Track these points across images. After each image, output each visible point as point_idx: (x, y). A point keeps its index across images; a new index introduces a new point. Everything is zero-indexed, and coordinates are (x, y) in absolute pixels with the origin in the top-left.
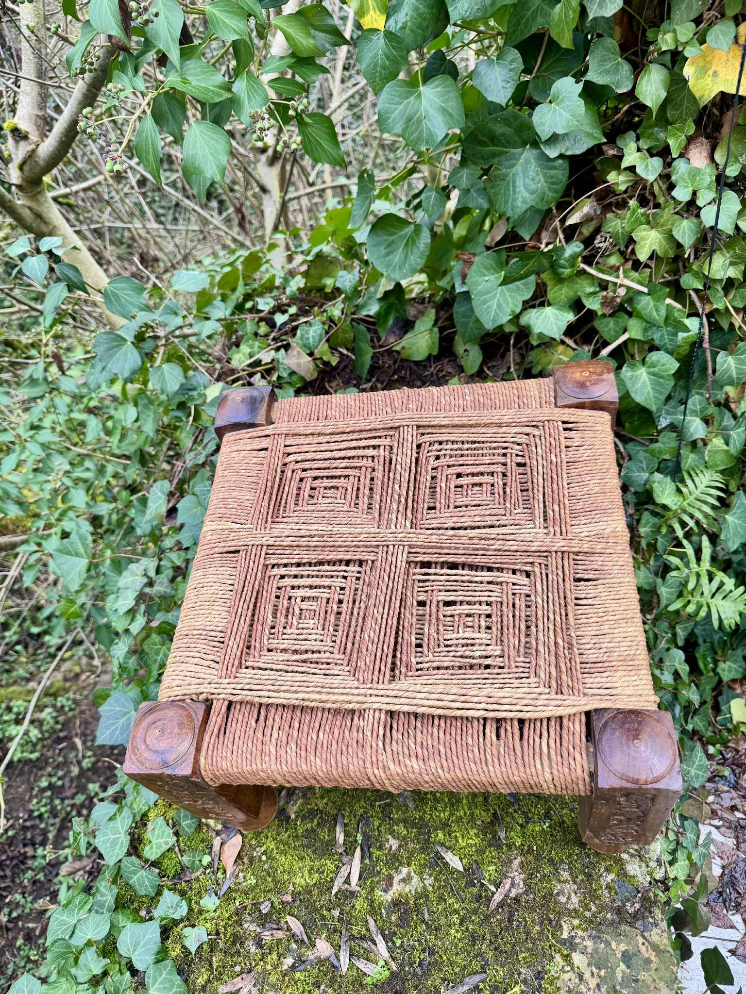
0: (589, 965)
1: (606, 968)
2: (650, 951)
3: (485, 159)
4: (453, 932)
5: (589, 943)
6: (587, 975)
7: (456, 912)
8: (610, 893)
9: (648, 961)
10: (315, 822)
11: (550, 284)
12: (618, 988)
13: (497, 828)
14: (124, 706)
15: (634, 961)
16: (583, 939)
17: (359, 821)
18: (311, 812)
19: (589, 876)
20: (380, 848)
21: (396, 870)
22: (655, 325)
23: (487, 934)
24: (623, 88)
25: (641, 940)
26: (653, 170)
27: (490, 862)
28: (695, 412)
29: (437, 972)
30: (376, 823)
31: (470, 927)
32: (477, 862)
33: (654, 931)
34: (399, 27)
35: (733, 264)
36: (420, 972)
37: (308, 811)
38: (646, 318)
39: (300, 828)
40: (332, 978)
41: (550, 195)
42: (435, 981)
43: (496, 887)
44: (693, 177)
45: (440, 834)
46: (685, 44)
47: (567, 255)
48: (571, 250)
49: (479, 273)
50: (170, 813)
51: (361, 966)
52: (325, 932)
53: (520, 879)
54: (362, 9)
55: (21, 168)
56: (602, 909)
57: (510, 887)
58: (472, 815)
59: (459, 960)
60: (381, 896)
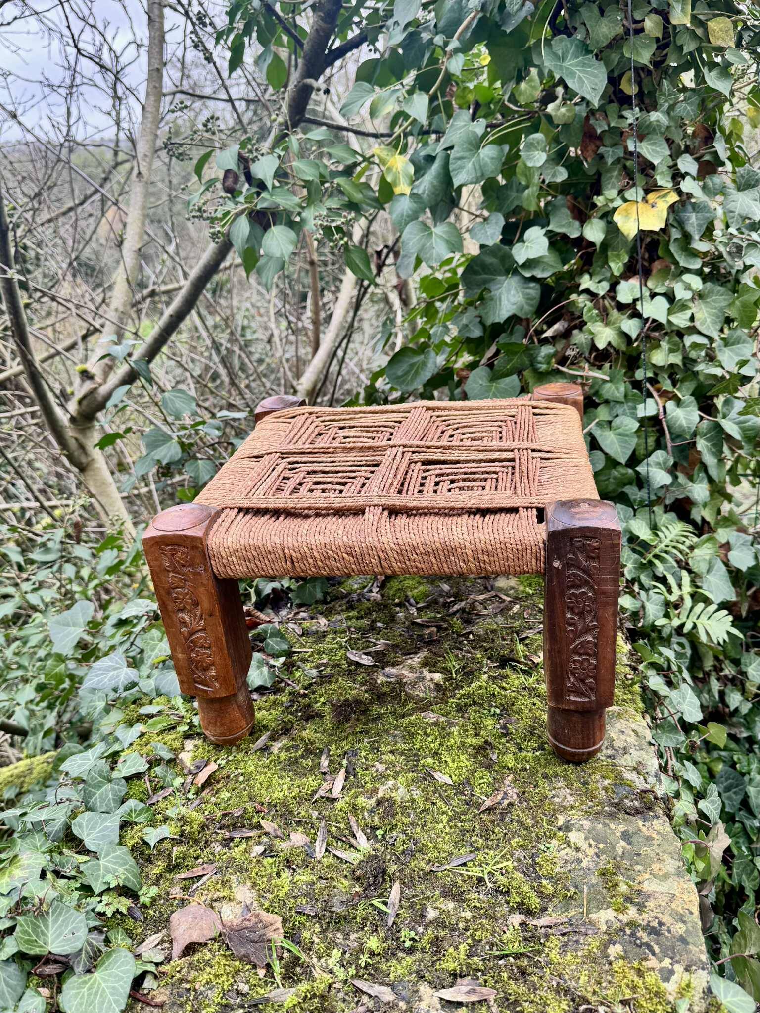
0: (586, 839)
1: (605, 842)
2: (651, 829)
3: (479, 285)
5: (586, 824)
6: (584, 847)
7: (444, 813)
8: (607, 792)
9: (649, 839)
10: (300, 753)
11: (531, 381)
12: (619, 859)
13: (489, 751)
14: (117, 662)
15: (634, 839)
16: (579, 820)
17: (345, 753)
18: (296, 747)
19: (585, 784)
20: (366, 769)
21: (383, 784)
22: (617, 402)
23: (478, 827)
24: (575, 235)
25: (640, 823)
26: (602, 289)
27: (481, 778)
28: (658, 464)
29: (421, 856)
30: (363, 754)
31: (459, 825)
32: (468, 780)
33: (655, 822)
34: (420, 192)
35: (671, 351)
36: (402, 858)
37: (293, 747)
38: (610, 398)
39: (283, 755)
40: (304, 860)
41: (527, 308)
42: (420, 863)
43: (488, 797)
44: (632, 289)
45: (430, 760)
46: (612, 201)
47: (543, 354)
48: (546, 350)
49: (475, 381)
50: (145, 750)
51: (338, 853)
52: (301, 829)
53: (513, 793)
54: (395, 182)
55: (80, 402)
56: (601, 803)
57: (503, 798)
58: (463, 743)
59: (446, 847)
60: (364, 802)
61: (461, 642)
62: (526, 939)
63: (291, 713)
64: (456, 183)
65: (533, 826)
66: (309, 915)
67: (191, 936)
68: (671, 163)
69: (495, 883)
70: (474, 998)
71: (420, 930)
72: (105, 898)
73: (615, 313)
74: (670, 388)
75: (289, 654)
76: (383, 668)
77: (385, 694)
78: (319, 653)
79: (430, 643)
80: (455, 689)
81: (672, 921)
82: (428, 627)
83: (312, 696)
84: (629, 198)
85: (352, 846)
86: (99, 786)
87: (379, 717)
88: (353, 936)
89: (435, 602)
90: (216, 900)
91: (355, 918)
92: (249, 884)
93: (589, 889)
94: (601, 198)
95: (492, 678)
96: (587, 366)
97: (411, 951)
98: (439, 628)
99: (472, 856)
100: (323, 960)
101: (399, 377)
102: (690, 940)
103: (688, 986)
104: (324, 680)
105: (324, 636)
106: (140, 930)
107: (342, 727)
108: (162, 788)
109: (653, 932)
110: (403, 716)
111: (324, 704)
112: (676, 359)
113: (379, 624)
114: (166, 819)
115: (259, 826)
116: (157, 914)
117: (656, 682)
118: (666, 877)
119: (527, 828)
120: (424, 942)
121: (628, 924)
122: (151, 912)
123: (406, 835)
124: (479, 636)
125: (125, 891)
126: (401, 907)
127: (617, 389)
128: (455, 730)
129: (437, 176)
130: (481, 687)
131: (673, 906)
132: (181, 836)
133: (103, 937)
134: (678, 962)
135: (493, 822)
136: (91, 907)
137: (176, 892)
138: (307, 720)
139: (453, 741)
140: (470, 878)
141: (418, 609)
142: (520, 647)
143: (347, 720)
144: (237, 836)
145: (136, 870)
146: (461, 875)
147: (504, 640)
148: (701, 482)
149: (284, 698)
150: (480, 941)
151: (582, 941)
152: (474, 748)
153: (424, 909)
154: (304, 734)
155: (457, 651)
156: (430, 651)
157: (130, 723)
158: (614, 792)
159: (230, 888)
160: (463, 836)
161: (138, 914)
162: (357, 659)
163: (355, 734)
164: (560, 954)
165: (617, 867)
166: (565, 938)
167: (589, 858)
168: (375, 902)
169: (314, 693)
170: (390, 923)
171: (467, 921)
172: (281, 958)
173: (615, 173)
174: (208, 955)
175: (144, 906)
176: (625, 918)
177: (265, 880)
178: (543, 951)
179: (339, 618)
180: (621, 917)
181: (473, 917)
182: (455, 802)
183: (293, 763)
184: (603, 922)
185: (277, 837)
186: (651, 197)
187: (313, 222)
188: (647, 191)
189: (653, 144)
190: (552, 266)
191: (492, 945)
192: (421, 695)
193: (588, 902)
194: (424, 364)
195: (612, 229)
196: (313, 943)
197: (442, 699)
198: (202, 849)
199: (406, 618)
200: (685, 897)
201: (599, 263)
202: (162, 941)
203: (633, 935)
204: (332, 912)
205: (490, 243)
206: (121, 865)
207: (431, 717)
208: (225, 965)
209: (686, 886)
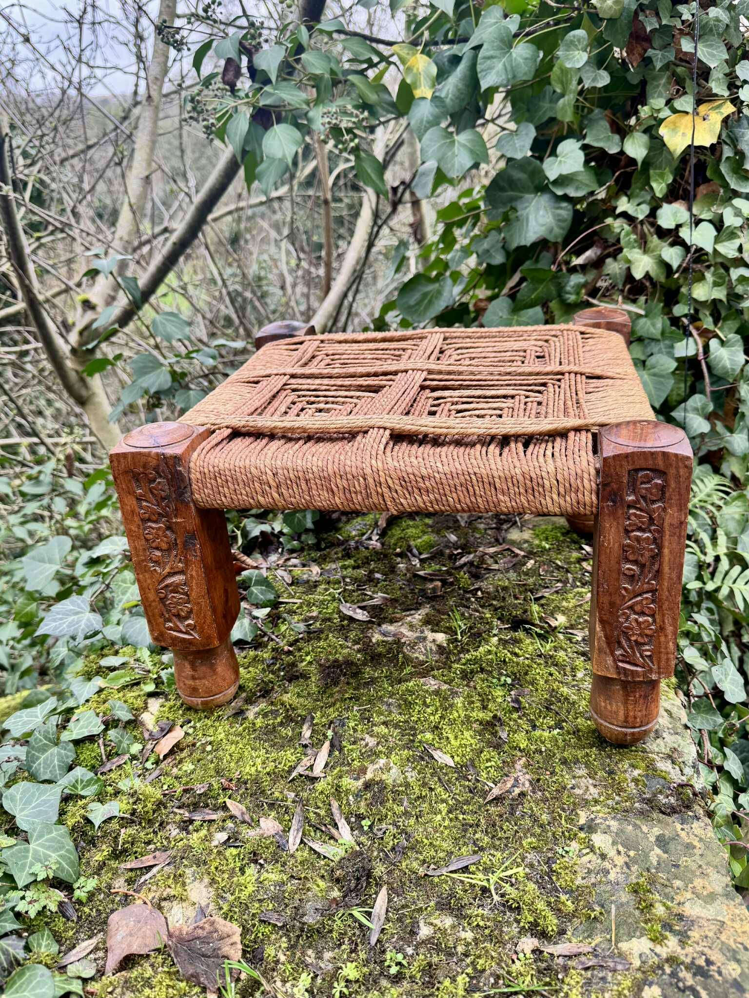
0: (614, 843)
1: (636, 849)
2: (692, 835)
3: (504, 204)
4: (438, 818)
5: (614, 824)
6: (612, 854)
7: (443, 801)
8: (637, 785)
9: (690, 846)
10: (279, 720)
11: (557, 313)
12: (653, 871)
13: (498, 728)
14: (79, 607)
15: (672, 846)
16: (606, 819)
17: (331, 722)
18: (275, 713)
19: (611, 773)
20: (354, 743)
21: (372, 762)
22: (653, 340)
23: (483, 821)
24: (613, 150)
25: (679, 826)
26: (641, 212)
27: (488, 760)
28: (696, 410)
29: (414, 855)
30: (352, 724)
31: (461, 817)
32: (472, 761)
33: (696, 824)
34: (443, 95)
35: (716, 284)
36: (391, 855)
37: (272, 712)
38: (645, 335)
39: (259, 722)
40: (275, 853)
41: (557, 231)
42: (412, 864)
43: (495, 784)
44: (675, 214)
45: (429, 736)
46: (658, 111)
47: (572, 283)
48: (576, 279)
49: (495, 313)
50: (102, 708)
51: (316, 846)
52: (273, 814)
53: (525, 779)
54: (416, 84)
55: (81, 333)
56: (629, 799)
57: (513, 786)
58: (468, 717)
59: (444, 845)
60: (350, 783)
61: (468, 599)
62: (539, 971)
63: (273, 672)
64: (484, 85)
65: (549, 823)
66: (275, 926)
67: (130, 945)
68: (728, 71)
69: (502, 896)
71: (410, 951)
72: (29, 894)
73: (654, 240)
74: (711, 327)
75: (275, 605)
76: (379, 625)
77: (380, 655)
78: (309, 605)
79: (433, 598)
80: (459, 652)
81: (723, 959)
82: (432, 580)
83: (298, 654)
84: (679, 108)
85: (332, 837)
86: (43, 749)
87: (373, 681)
88: (327, 955)
89: (441, 553)
90: (165, 899)
91: (331, 931)
92: (206, 880)
93: (618, 908)
94: (646, 108)
95: (503, 643)
96: (620, 299)
97: (397, 979)
98: (444, 583)
99: (475, 858)
100: (288, 985)
101: (410, 307)
102: (746, 986)
104: (312, 635)
105: (316, 586)
106: (71, 933)
107: (329, 691)
108: (117, 754)
109: (700, 972)
110: (400, 682)
111: (310, 663)
112: (720, 294)
113: (378, 576)
114: (117, 793)
115: (225, 807)
116: (94, 914)
117: (691, 655)
118: (712, 897)
119: (541, 826)
120: (414, 969)
121: (667, 960)
122: (86, 910)
123: (398, 827)
124: (488, 593)
125: (58, 883)
126: (388, 920)
127: (654, 325)
128: (459, 701)
129: (463, 79)
130: (489, 652)
131: (723, 937)
132: (132, 814)
133: (23, 943)
135: (501, 816)
136: (10, 905)
137: (120, 885)
138: (290, 681)
139: (456, 714)
140: (472, 886)
141: (421, 561)
142: (535, 608)
143: (336, 683)
144: (198, 817)
145: (74, 857)
146: (462, 882)
147: (516, 598)
148: (741, 432)
149: (266, 655)
150: (484, 970)
151: (609, 979)
152: (481, 723)
153: (415, 924)
154: (286, 698)
155: (462, 609)
156: (433, 606)
157: (88, 676)
158: (645, 786)
159: (184, 884)
160: (465, 831)
161: (71, 911)
162: (350, 613)
163: (343, 700)
164: (582, 994)
165: (652, 881)
166: (589, 973)
167: (618, 870)
168: (356, 913)
169: (300, 650)
170: (373, 941)
171: (467, 944)
172: (238, 980)
173: (663, 81)
174: (149, 972)
175: (79, 902)
176: (663, 952)
177: (226, 876)
178: (561, 989)
179: (334, 566)
180: (658, 949)
181: (475, 940)
182: (457, 789)
183: (270, 731)
184: (636, 955)
185: (243, 822)
186: (703, 109)
187: (321, 121)
188: (699, 102)
189: (711, 46)
190: (587, 185)
191: (498, 977)
192: (422, 658)
193: (618, 927)
194: (439, 293)
195: (657, 144)
196: (277, 962)
197: (445, 663)
198: (155, 832)
199: (408, 569)
200: (737, 925)
201: (639, 185)
202: (96, 949)
203: (673, 975)
204: (304, 924)
205: (519, 156)
206: (56, 850)
207: (432, 684)
208: (168, 986)
209: (737, 911)
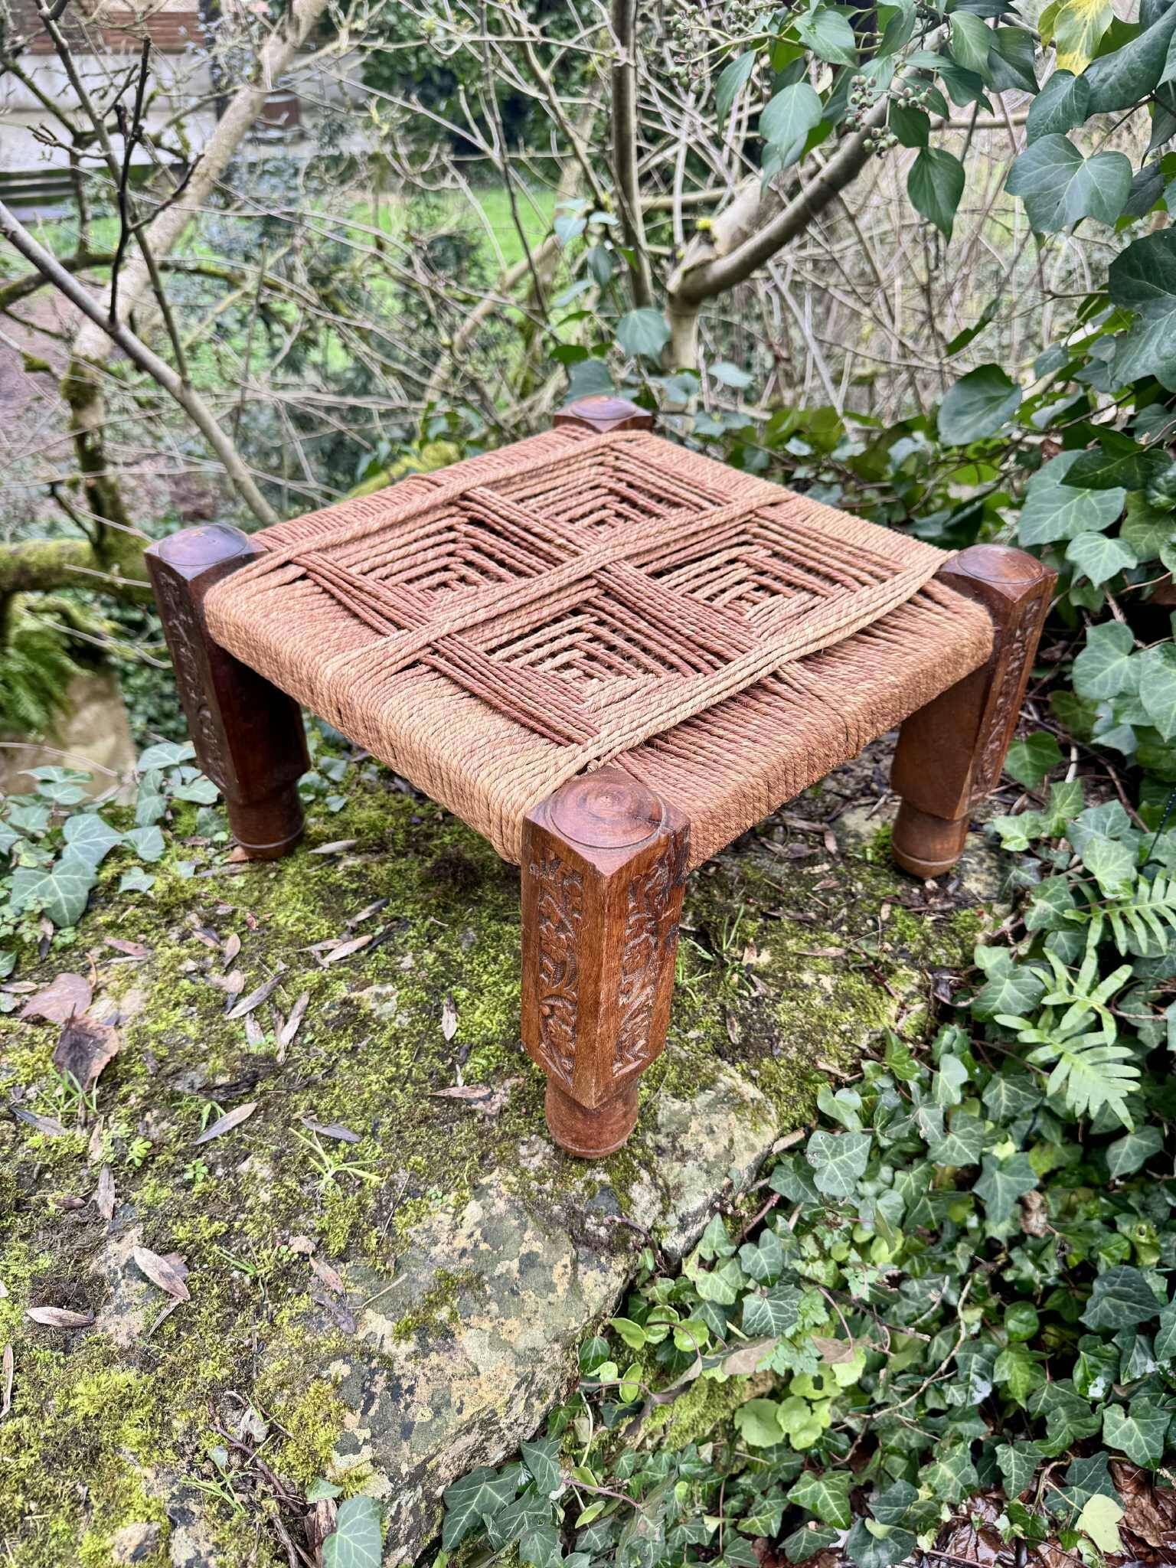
0: (478, 1224)
1: (495, 1247)
2: (565, 1279)
4: (373, 1077)
5: (501, 1206)
6: (464, 1231)
7: (398, 1066)
8: (585, 1189)
9: (550, 1287)
11: (1132, 514)
12: (485, 1278)
15: (533, 1272)
16: (500, 1195)
17: (397, 919)
20: (390, 954)
21: (382, 983)
23: (407, 1110)
25: (568, 1260)
27: (486, 1057)
29: (314, 1095)
30: (411, 934)
31: (395, 1091)
32: (473, 1046)
40: (212, 1010)
42: (302, 1102)
43: (467, 1083)
45: (464, 993)
51: (250, 1027)
52: (249, 973)
53: (500, 1100)
54: (1067, 44)
56: (558, 1196)
57: (480, 1099)
59: (350, 1106)
60: (341, 990)
63: (406, 833)
65: (456, 1158)
67: (48, 1008)
70: (162, 1284)
71: (220, 1172)
81: (427, 1399)
83: (444, 827)
85: (272, 1029)
87: (478, 903)
90: (106, 989)
92: (145, 995)
93: (407, 1281)
97: (182, 1184)
102: (414, 1437)
103: (359, 1479)
106: (28, 968)
107: (425, 886)
108: (204, 834)
114: (164, 870)
115: (224, 940)
116: (57, 963)
118: (504, 1346)
119: (446, 1155)
120: (200, 1188)
121: (382, 1357)
122: (55, 957)
123: (330, 1060)
124: (726, 873)
126: (229, 1133)
131: (456, 1384)
134: (374, 1446)
135: (429, 1118)
137: (94, 954)
139: (508, 989)
142: (754, 926)
143: (439, 881)
144: (200, 935)
145: (81, 906)
147: (747, 901)
149: (420, 810)
150: (248, 1233)
151: (326, 1327)
153: (245, 1155)
158: (591, 1197)
159: (129, 986)
160: (382, 1107)
161: (44, 950)
164: (291, 1319)
165: (469, 1285)
166: (317, 1309)
167: (447, 1249)
169: (450, 824)
170: (199, 1140)
174: (41, 1038)
176: (389, 1347)
180: (389, 1342)
182: (423, 1063)
184: (369, 1330)
185: (219, 964)
193: (386, 1295)
196: (124, 1100)
198: (159, 926)
200: (486, 1387)
202: (32, 993)
203: (373, 1372)
206: (67, 892)
209: (504, 1377)
